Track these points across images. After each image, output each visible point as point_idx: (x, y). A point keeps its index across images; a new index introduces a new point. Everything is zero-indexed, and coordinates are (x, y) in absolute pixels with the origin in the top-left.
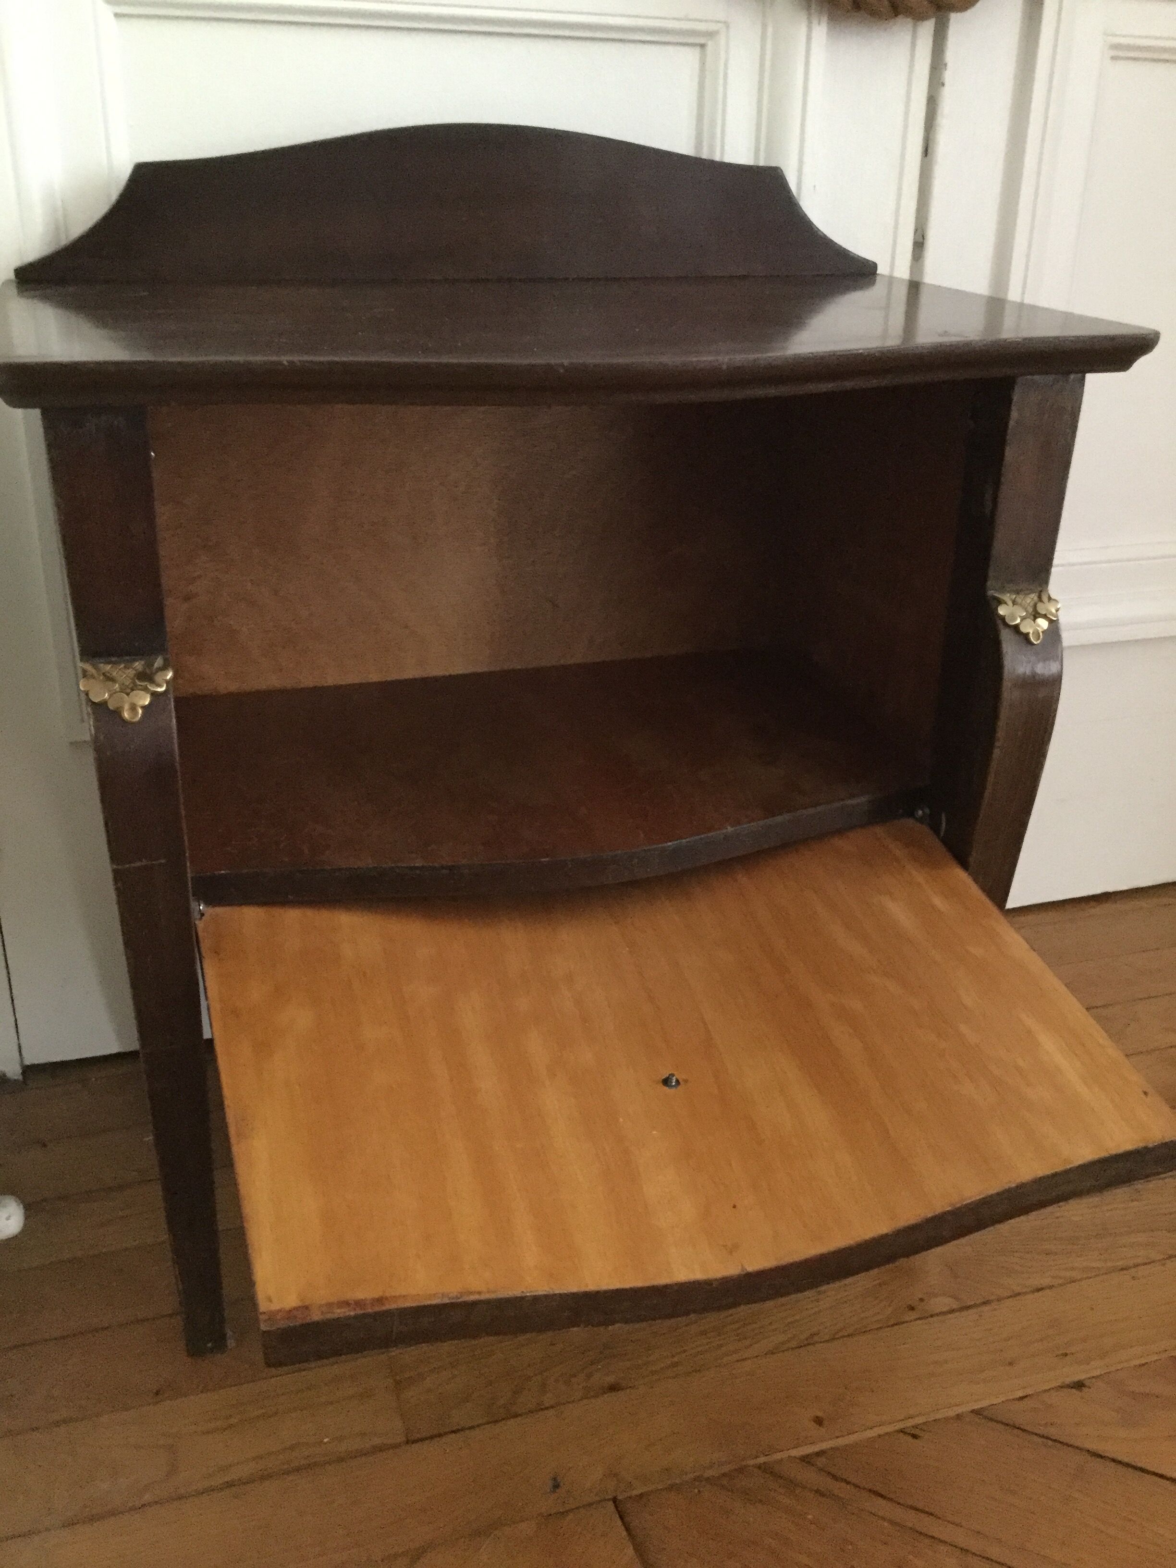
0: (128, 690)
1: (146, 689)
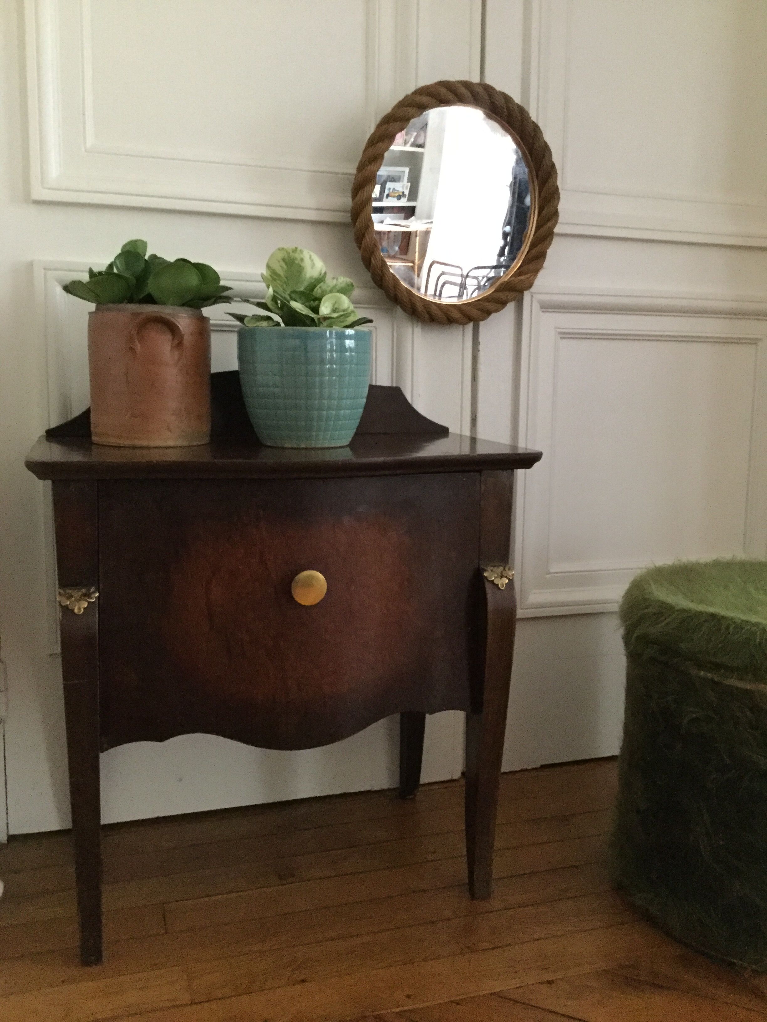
0: (78, 601)
1: (86, 601)
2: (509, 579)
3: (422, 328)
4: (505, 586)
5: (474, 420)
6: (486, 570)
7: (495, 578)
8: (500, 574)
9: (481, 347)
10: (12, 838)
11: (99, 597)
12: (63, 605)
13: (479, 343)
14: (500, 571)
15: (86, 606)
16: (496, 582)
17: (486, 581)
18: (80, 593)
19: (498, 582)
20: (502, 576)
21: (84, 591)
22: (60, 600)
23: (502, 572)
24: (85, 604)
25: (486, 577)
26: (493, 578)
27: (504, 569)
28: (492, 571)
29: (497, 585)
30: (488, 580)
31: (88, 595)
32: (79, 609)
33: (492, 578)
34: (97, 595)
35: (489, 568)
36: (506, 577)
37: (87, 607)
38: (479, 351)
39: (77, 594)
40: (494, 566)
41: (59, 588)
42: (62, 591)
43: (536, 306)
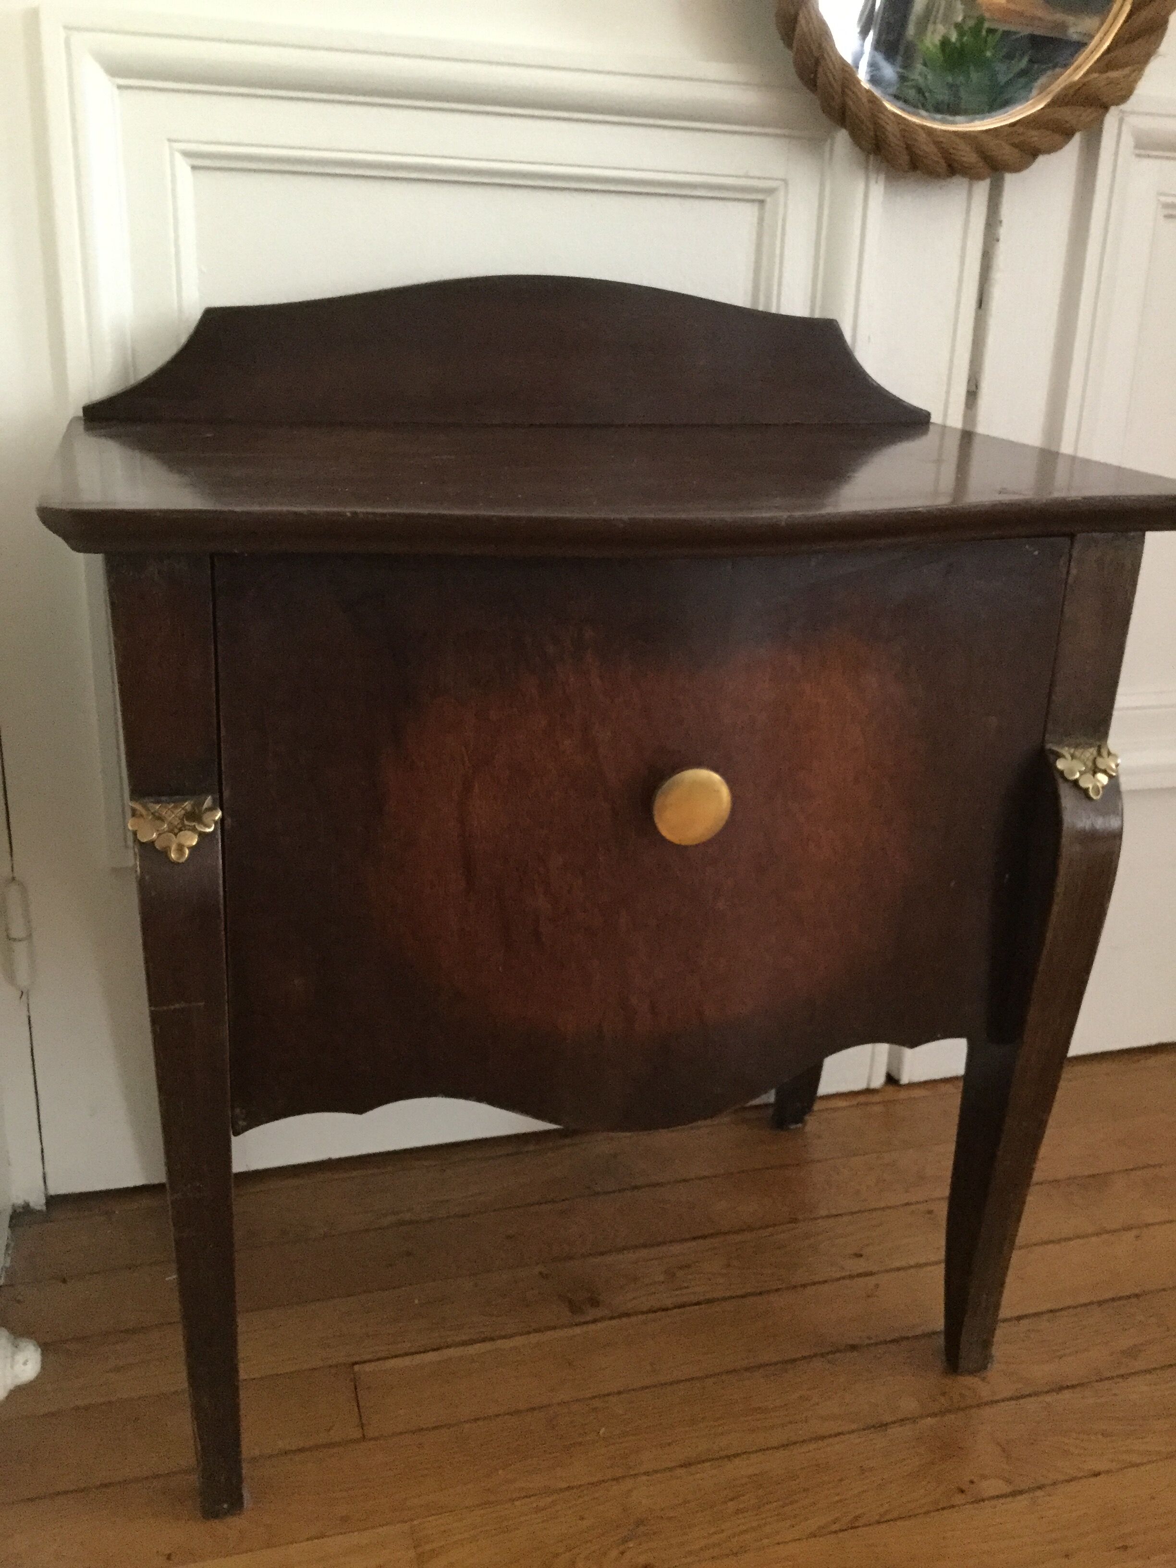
0: (175, 830)
1: (194, 829)
2: (1111, 777)
3: (885, 187)
4: (1101, 792)
5: (972, 394)
6: (1059, 756)
7: (1082, 773)
8: (1090, 764)
9: (1003, 232)
10: (54, 1201)
11: (222, 819)
12: (144, 840)
13: (1001, 222)
14: (1091, 758)
15: (194, 843)
16: (1083, 784)
17: (1060, 781)
18: (180, 812)
19: (1086, 783)
20: (1095, 770)
21: (188, 805)
22: (136, 828)
23: (1094, 762)
24: (192, 840)
25: (1061, 773)
26: (1077, 775)
27: (1099, 753)
28: (1073, 757)
29: (1085, 791)
30: (1066, 780)
31: (195, 816)
32: (180, 848)
33: (1074, 774)
34: (219, 815)
35: (1065, 751)
36: (1105, 772)
37: (198, 843)
38: (998, 240)
39: (173, 813)
40: (1077, 746)
41: (132, 799)
42: (138, 807)
43: (1128, 140)
